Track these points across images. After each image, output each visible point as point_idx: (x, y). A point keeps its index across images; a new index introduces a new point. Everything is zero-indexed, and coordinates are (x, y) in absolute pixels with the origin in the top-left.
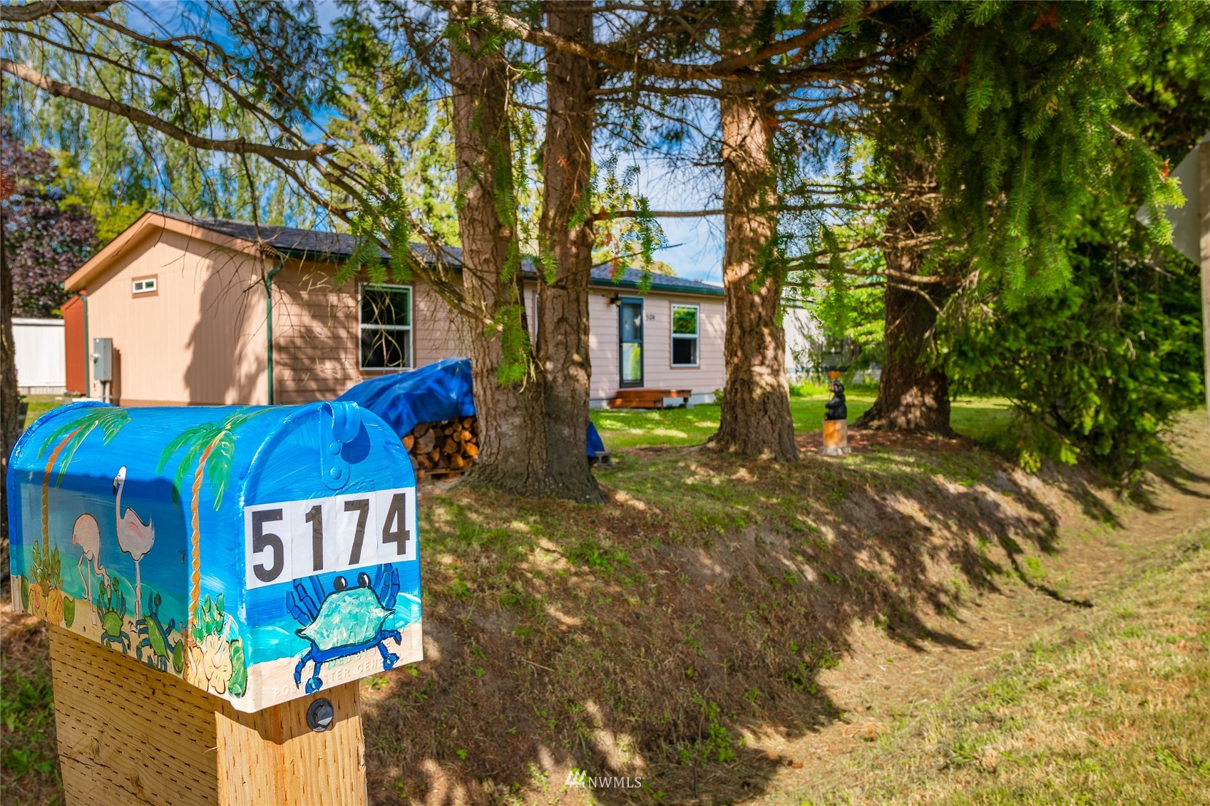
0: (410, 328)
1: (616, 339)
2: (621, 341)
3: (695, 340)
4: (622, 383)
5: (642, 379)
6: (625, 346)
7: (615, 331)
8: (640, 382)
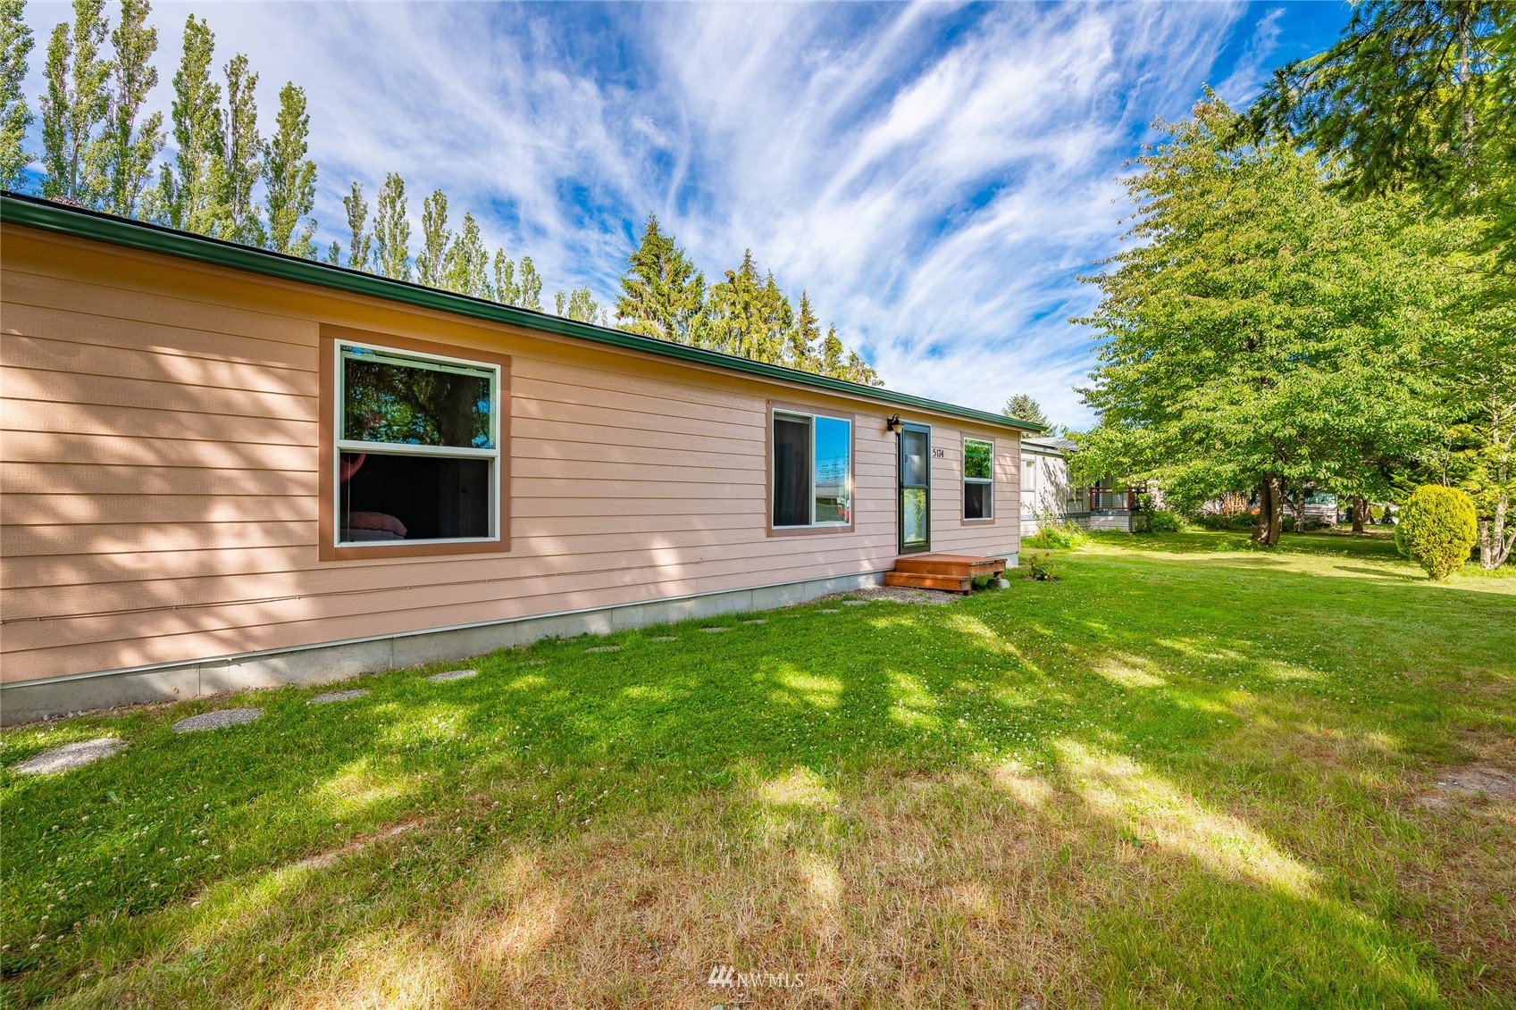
0: (496, 453)
1: (893, 483)
2: (901, 487)
3: (989, 485)
4: (902, 547)
5: (928, 540)
6: (906, 492)
7: (892, 471)
8: (926, 546)
